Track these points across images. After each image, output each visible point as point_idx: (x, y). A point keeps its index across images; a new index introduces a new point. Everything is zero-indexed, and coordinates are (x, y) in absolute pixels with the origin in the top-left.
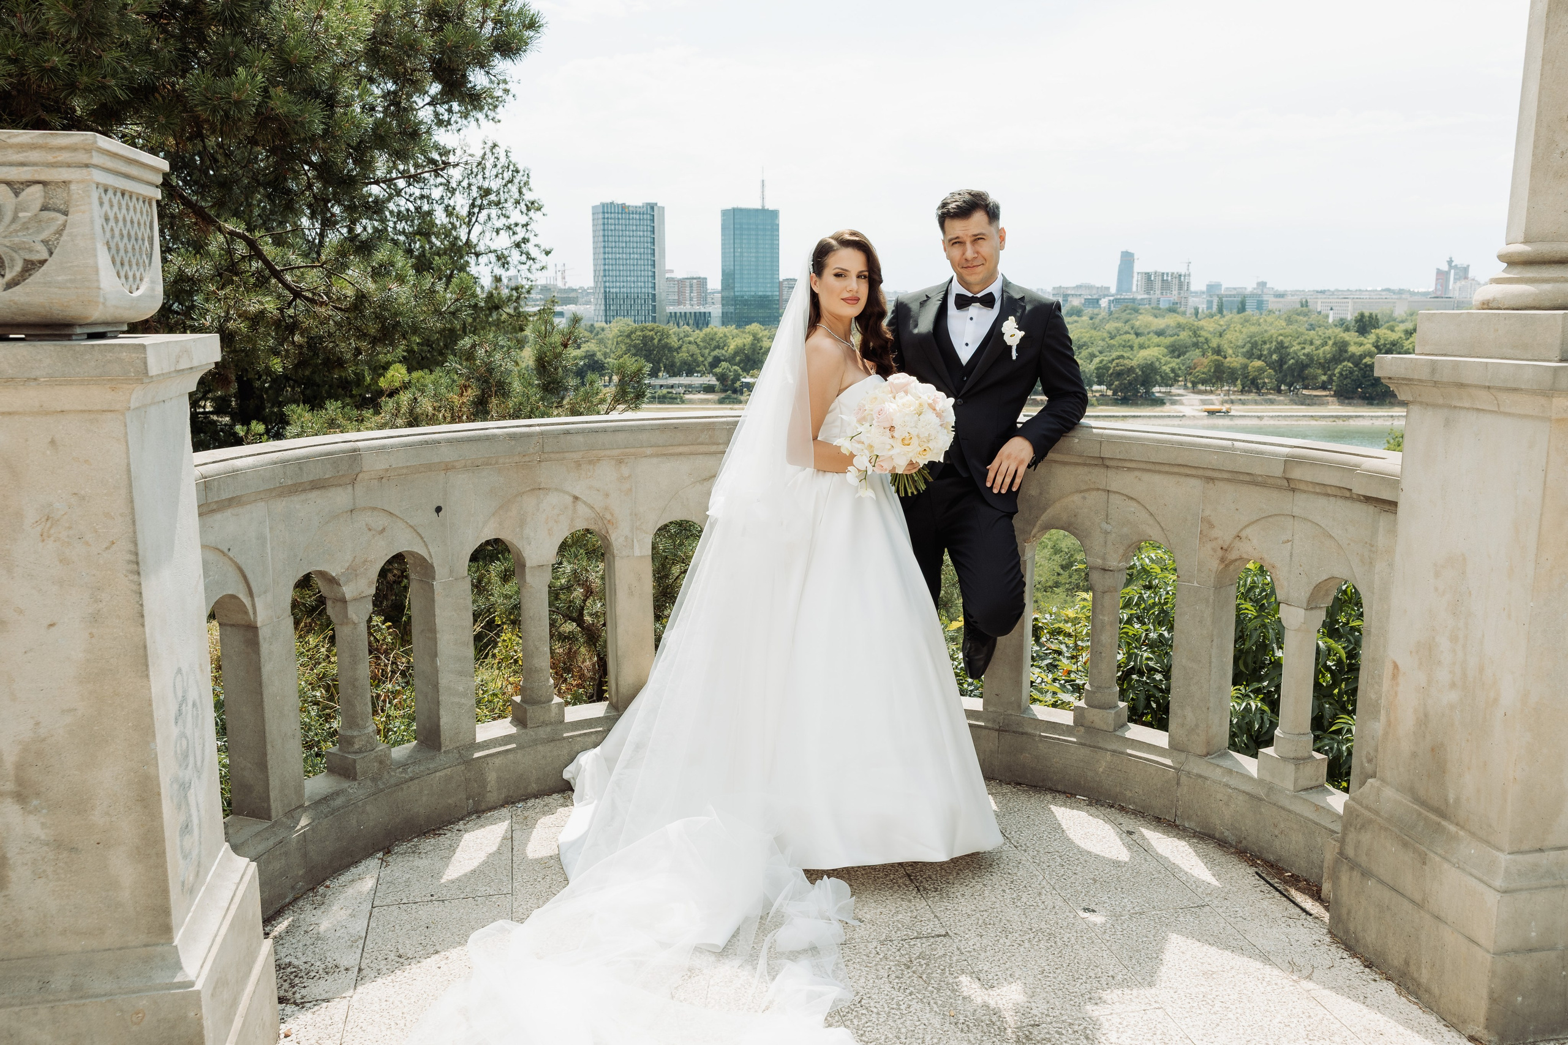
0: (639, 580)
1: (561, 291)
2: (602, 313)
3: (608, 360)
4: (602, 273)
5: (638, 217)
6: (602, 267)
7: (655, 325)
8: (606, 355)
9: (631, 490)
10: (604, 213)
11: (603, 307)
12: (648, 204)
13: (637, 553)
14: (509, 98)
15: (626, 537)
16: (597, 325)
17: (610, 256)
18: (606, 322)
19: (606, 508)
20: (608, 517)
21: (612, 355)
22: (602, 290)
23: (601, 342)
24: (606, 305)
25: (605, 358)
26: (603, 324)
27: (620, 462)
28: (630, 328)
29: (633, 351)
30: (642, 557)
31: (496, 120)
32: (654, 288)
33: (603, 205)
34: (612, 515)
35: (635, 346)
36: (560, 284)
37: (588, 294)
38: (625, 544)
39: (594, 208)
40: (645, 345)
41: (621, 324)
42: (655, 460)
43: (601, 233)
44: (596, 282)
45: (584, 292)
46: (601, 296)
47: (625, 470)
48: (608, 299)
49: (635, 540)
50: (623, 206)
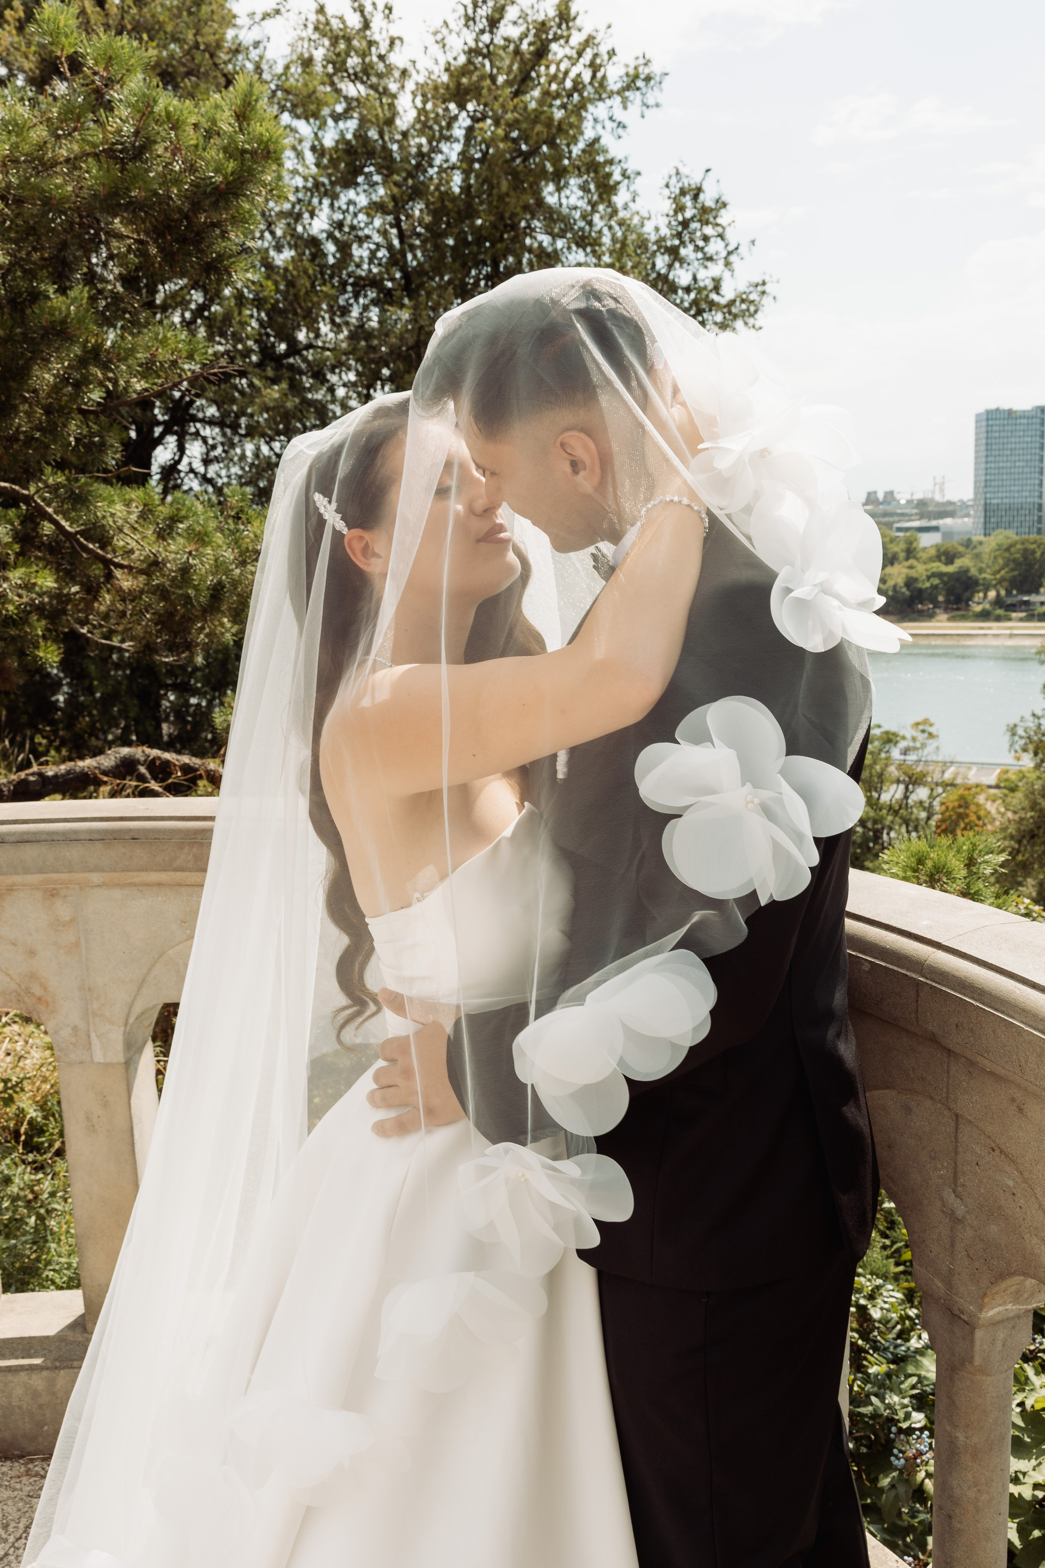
0: (105, 1105)
1: (938, 504)
2: (981, 526)
3: (983, 575)
4: (983, 484)
5: (1025, 421)
6: (983, 478)
7: (1038, 537)
8: (981, 571)
9: (77, 944)
10: (988, 420)
11: (982, 520)
12: (1038, 407)
13: (99, 1057)
14: (766, 300)
15: (75, 1028)
16: (975, 539)
17: (993, 465)
18: (985, 535)
19: (32, 976)
20: (37, 991)
21: (988, 571)
22: (982, 502)
23: (978, 556)
24: (985, 517)
25: (980, 573)
26: (981, 538)
27: (53, 894)
28: (1009, 541)
29: (1012, 565)
30: (107, 1065)
31: (757, 326)
32: (1040, 497)
33: (988, 412)
34: (45, 989)
35: (1014, 560)
36: (938, 498)
37: (968, 507)
38: (73, 1040)
39: (978, 416)
40: (1026, 558)
41: (1001, 537)
42: (117, 893)
43: (984, 441)
44: (976, 493)
45: (964, 505)
46: (981, 508)
47: (63, 911)
48: (990, 512)
49: (93, 1035)
50: (1010, 412)
